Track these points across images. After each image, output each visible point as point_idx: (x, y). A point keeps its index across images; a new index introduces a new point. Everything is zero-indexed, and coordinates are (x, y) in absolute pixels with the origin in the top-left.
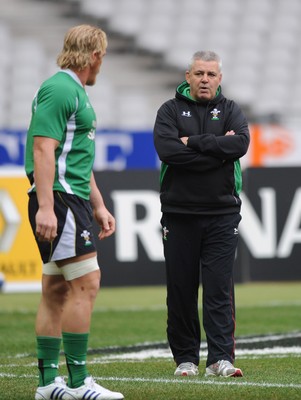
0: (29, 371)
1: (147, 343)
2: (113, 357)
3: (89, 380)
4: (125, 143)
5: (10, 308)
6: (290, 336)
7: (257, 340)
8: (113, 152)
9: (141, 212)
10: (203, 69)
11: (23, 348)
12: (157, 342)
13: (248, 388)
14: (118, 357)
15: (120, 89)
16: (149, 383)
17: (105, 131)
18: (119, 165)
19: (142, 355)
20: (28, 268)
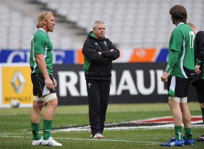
0: (28, 135)
1: (70, 126)
2: (58, 130)
3: (50, 138)
4: (62, 54)
5: (21, 113)
6: (121, 123)
7: (109, 124)
8: (58, 58)
9: (68, 79)
10: (101, 27)
11: (26, 127)
12: (74, 125)
13: (106, 141)
14: (60, 130)
15: (61, 35)
16: (71, 140)
17: (55, 50)
18: (60, 62)
19: (69, 130)
20: (28, 99)
